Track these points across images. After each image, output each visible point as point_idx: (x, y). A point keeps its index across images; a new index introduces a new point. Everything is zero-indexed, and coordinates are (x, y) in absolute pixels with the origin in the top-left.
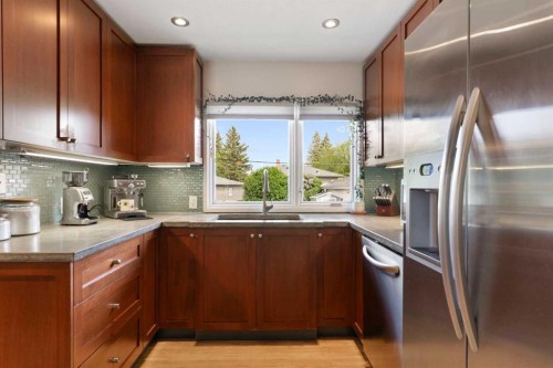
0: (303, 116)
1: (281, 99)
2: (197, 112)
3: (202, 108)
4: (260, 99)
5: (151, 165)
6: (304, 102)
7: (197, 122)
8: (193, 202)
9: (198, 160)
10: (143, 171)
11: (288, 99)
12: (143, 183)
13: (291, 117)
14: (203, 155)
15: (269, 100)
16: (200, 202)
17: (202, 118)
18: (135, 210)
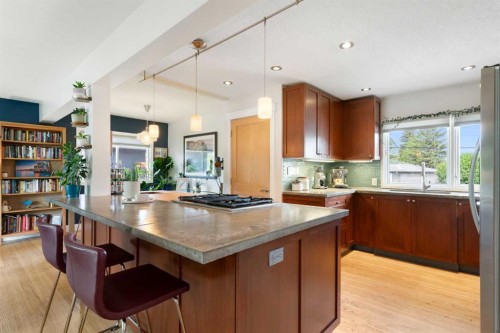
0: (456, 124)
1: (438, 114)
2: (376, 129)
3: (380, 126)
4: (420, 117)
5: (350, 161)
6: (457, 114)
7: (376, 136)
8: (374, 182)
9: (377, 157)
10: (346, 165)
11: (444, 113)
12: (346, 171)
13: (448, 125)
14: (380, 154)
15: (429, 116)
16: (379, 182)
17: (380, 132)
18: (342, 184)
